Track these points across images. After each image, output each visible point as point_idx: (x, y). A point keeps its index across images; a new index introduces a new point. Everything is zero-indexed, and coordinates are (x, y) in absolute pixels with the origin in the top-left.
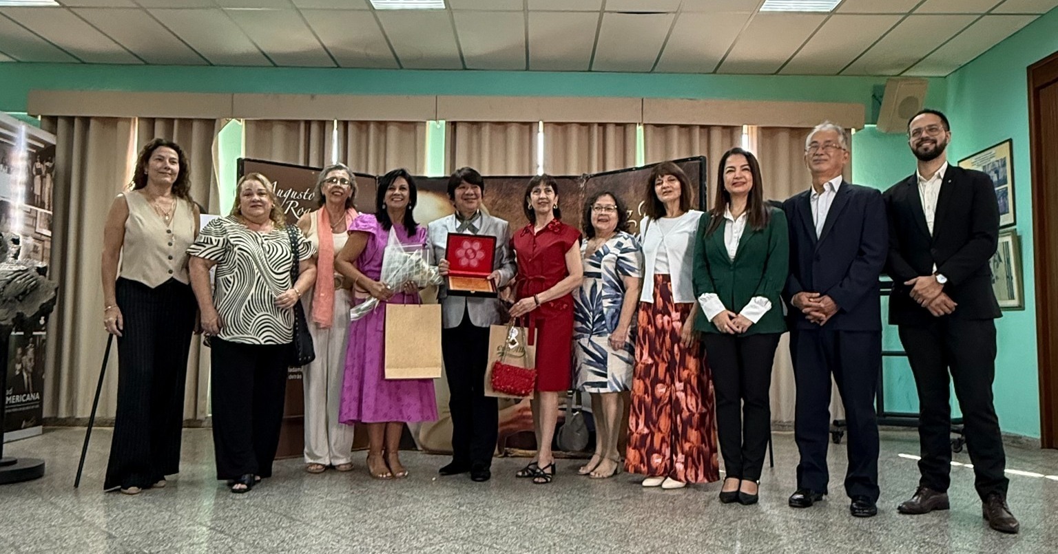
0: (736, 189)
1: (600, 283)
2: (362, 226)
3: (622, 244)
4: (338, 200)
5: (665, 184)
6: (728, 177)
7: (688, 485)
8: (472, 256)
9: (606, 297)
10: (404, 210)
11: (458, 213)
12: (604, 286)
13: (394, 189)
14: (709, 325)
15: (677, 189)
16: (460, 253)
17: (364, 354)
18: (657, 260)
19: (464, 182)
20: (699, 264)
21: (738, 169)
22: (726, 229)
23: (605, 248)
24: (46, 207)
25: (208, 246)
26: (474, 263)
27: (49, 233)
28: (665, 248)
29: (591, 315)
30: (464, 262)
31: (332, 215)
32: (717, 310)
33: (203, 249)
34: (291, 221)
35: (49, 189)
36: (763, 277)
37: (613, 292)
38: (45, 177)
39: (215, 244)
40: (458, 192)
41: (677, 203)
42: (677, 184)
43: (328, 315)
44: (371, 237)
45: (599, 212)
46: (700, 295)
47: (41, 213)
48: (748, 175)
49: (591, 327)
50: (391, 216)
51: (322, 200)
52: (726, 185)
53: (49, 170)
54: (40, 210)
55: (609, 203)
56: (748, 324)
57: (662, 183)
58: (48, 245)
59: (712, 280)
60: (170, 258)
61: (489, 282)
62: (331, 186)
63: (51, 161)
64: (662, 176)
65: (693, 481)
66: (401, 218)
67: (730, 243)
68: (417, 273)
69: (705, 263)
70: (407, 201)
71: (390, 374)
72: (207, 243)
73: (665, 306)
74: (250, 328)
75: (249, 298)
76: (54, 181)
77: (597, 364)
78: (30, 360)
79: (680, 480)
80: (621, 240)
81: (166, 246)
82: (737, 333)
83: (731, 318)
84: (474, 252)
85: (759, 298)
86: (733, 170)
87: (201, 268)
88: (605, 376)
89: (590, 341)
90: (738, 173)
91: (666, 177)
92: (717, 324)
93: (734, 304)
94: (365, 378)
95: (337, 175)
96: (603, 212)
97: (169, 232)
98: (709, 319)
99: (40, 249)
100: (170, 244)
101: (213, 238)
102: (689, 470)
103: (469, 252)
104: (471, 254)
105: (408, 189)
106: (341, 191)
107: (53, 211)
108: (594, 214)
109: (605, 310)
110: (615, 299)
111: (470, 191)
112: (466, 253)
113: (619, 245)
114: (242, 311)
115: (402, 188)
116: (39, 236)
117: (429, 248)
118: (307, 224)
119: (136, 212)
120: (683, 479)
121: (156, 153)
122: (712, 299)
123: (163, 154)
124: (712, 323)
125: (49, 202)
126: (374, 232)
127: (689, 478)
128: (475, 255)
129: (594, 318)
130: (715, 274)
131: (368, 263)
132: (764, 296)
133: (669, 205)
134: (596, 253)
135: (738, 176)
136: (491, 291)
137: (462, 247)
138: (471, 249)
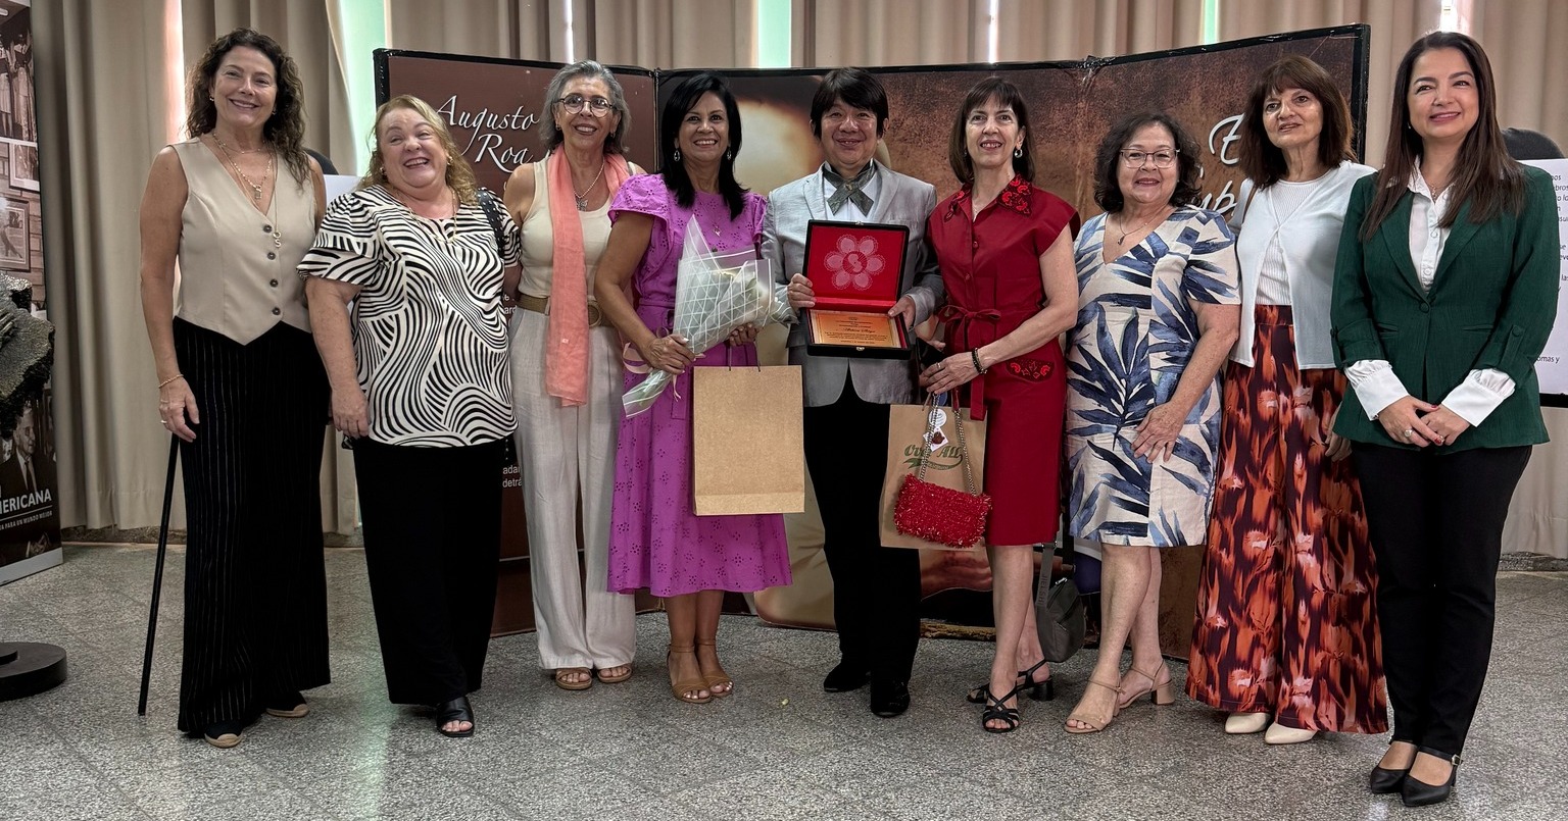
0: (1437, 130)
1: (1145, 317)
2: (637, 202)
3: (1197, 234)
4: (586, 143)
5: (1285, 110)
6: (1420, 102)
7: (1321, 735)
8: (858, 267)
9: (1157, 348)
10: (718, 164)
11: (829, 169)
12: (1153, 325)
13: (698, 119)
14: (1371, 427)
15: (1311, 121)
16: (833, 261)
17: (651, 459)
18: (1262, 274)
19: (840, 101)
20: (1348, 295)
21: (1444, 84)
22: (1414, 217)
23: (1154, 240)
24: (25, 135)
25: (343, 257)
26: (862, 281)
27: (34, 185)
28: (1281, 251)
29: (1122, 384)
30: (841, 280)
31: (578, 170)
32: (1389, 396)
33: (334, 262)
34: (493, 180)
35: (27, 97)
36: (1497, 323)
37: (1171, 337)
38: (16, 75)
39: (359, 252)
40: (827, 123)
41: (1312, 149)
42: (1312, 109)
43: (578, 383)
44: (657, 225)
45: (1138, 164)
46: (1350, 365)
47: (17, 148)
48: (1468, 97)
49: (1122, 411)
50: (693, 176)
51: (558, 138)
52: (1413, 119)
53: (23, 60)
54: (14, 142)
55: (1161, 142)
56: (1460, 428)
57: (1280, 105)
58: (35, 209)
59: (1379, 330)
60: (274, 283)
61: (893, 322)
62: (572, 111)
63: (25, 43)
64: (1280, 91)
65: (1333, 728)
66: (713, 180)
67: (1422, 250)
68: (749, 307)
69: (1362, 294)
70: (725, 143)
71: (707, 505)
72: (343, 250)
73: (1280, 376)
74: (442, 417)
75: (435, 358)
76: (34, 81)
77: (1128, 486)
78: (27, 429)
79: (1306, 727)
80: (1194, 224)
81: (264, 259)
82: (1432, 444)
83: (1420, 413)
84: (863, 259)
85: (1487, 373)
86: (1431, 84)
87: (334, 304)
88: (1145, 511)
89: (1117, 436)
90: (1444, 92)
91: (1289, 94)
92: (1388, 427)
93: (1428, 385)
94: (655, 512)
95: (583, 88)
96: (1150, 165)
97: (267, 229)
98: (1371, 415)
99: (22, 218)
100: (271, 256)
101: (354, 241)
102: (1323, 705)
103: (853, 259)
104: (856, 264)
105: (725, 117)
106: (592, 123)
107: (37, 142)
108: (1127, 167)
109: (1155, 376)
110: (1177, 353)
111: (850, 123)
112: (846, 263)
113: (1188, 236)
114: (424, 386)
115: (714, 117)
116: (18, 193)
117: (769, 246)
118: (527, 190)
119: (199, 188)
120: (1311, 722)
121: (229, 61)
122: (1378, 375)
123: (241, 64)
124: (1377, 423)
125: (29, 125)
126: (664, 216)
127: (1324, 721)
128: (864, 267)
129: (1129, 391)
130: (1385, 319)
131: (653, 277)
132: (1500, 369)
133: (1293, 155)
134: (1133, 251)
135: (1441, 99)
136: (898, 345)
137: (837, 250)
138: (856, 253)
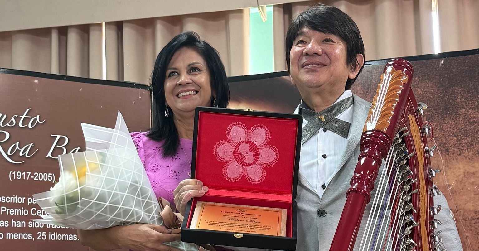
13: (177, 74)
16: (223, 151)
26: (254, 174)
30: (233, 171)
104: (248, 155)
105: (203, 68)
111: (315, 47)
112: (236, 154)
115: (192, 69)
136: (283, 235)
137: (226, 139)
138: (247, 142)
